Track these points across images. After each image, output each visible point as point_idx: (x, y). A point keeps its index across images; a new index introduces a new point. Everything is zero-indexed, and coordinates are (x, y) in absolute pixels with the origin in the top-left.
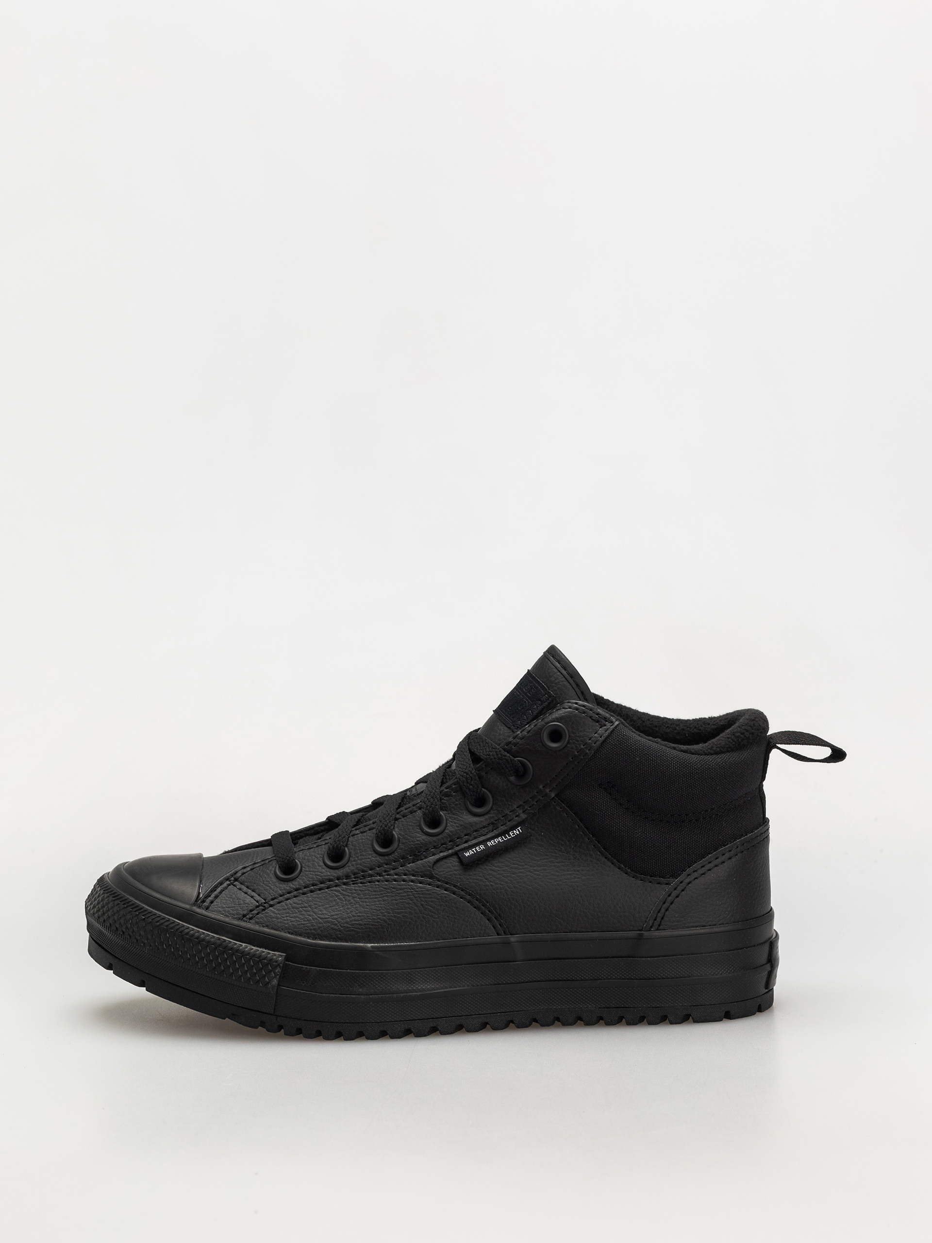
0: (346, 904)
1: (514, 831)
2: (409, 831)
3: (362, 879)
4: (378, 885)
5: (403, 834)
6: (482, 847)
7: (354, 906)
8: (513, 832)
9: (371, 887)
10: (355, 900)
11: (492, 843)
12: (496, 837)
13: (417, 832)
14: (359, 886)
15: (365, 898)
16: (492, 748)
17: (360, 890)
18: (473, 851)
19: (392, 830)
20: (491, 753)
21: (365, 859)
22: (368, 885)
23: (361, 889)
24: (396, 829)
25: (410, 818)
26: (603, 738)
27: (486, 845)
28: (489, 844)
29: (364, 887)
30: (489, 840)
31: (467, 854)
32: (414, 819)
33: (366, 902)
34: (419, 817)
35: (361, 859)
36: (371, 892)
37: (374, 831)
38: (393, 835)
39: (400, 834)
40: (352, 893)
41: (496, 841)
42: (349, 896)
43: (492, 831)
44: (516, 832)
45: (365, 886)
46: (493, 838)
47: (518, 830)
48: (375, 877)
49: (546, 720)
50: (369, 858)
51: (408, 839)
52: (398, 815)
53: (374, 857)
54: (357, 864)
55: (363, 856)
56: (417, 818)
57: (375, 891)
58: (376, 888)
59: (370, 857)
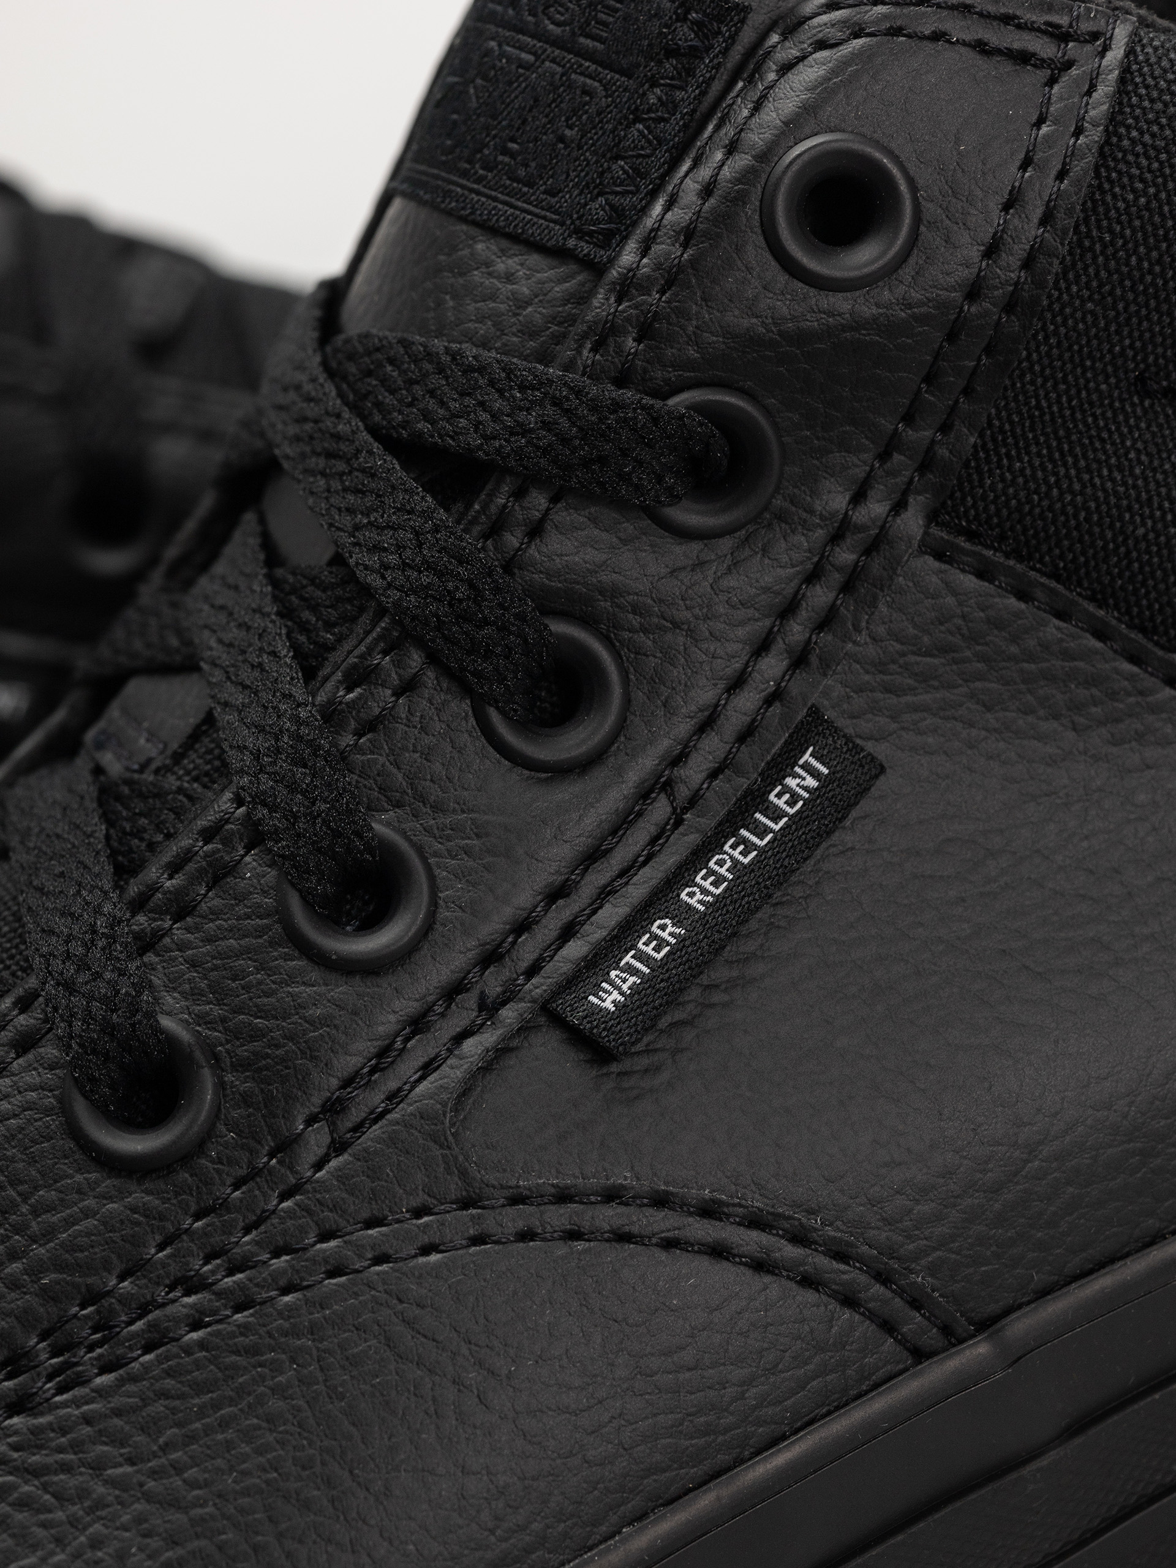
0: (73, 1522)
1: (791, 782)
2: (247, 988)
3: (100, 1344)
4: (202, 1345)
5: (217, 1011)
6: (667, 930)
7: (126, 1518)
8: (786, 789)
9: (168, 1373)
10: (111, 1482)
11: (706, 885)
12: (710, 846)
13: (291, 980)
14: (102, 1393)
15: (165, 1448)
16: (522, 388)
17: (117, 1413)
18: (631, 970)
19: (150, 1015)
20: (531, 419)
21: (69, 1222)
22: (146, 1368)
23: (116, 1401)
24: (169, 1000)
25: (216, 914)
26: (1093, 136)
27: (682, 914)
28: (693, 898)
29: (131, 1388)
30: (682, 875)
31: (609, 1000)
32: (241, 910)
33: (178, 1468)
34: (264, 893)
35: (49, 1233)
36: (182, 1397)
37: (49, 1051)
38: (171, 1041)
39: (202, 1019)
40: (76, 1446)
41: (723, 871)
42: (66, 1468)
43: (679, 822)
44: (801, 782)
45: (133, 1379)
46: (698, 858)
47: (807, 767)
48: (170, 1309)
49: (757, 138)
50: (87, 1214)
51: (256, 1035)
52: (141, 918)
53: (111, 1199)
54: (35, 1271)
55: (50, 1209)
56: (257, 898)
57: (199, 1388)
58: (198, 1366)
59: (90, 1202)
